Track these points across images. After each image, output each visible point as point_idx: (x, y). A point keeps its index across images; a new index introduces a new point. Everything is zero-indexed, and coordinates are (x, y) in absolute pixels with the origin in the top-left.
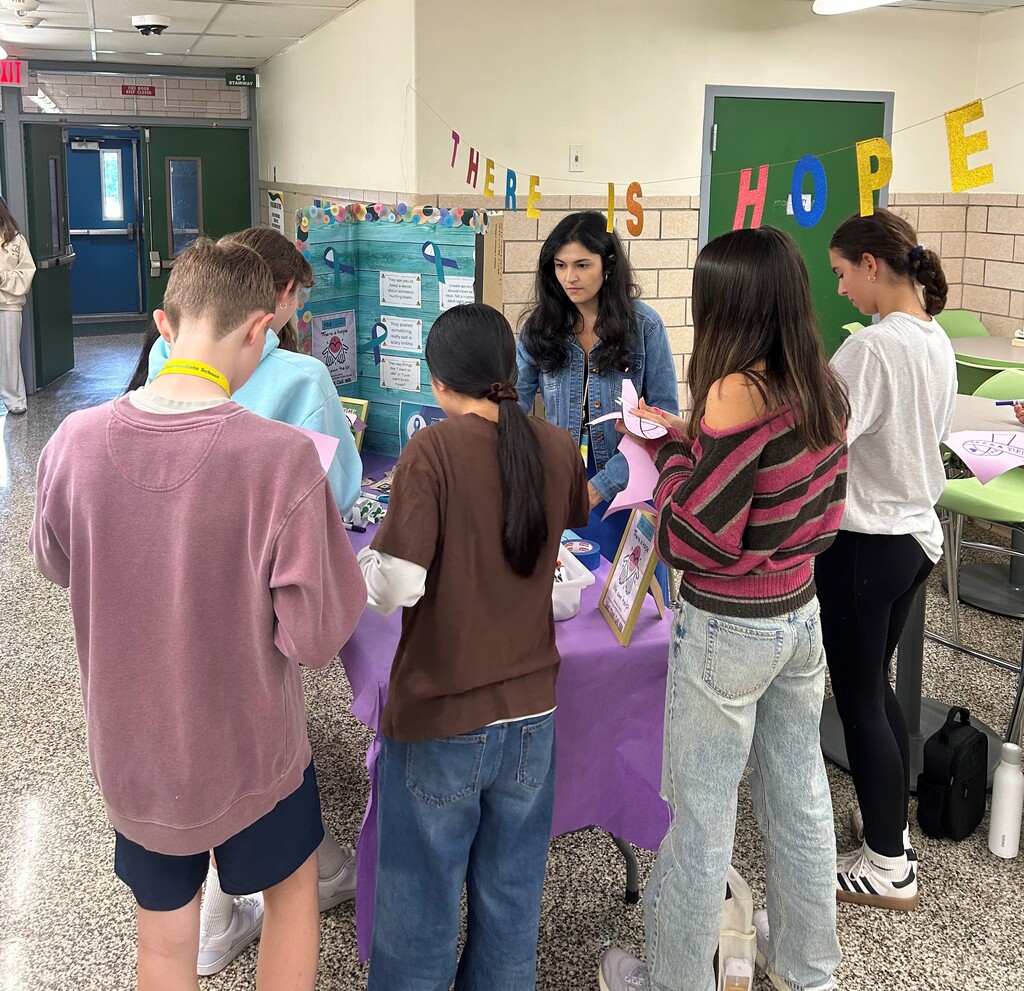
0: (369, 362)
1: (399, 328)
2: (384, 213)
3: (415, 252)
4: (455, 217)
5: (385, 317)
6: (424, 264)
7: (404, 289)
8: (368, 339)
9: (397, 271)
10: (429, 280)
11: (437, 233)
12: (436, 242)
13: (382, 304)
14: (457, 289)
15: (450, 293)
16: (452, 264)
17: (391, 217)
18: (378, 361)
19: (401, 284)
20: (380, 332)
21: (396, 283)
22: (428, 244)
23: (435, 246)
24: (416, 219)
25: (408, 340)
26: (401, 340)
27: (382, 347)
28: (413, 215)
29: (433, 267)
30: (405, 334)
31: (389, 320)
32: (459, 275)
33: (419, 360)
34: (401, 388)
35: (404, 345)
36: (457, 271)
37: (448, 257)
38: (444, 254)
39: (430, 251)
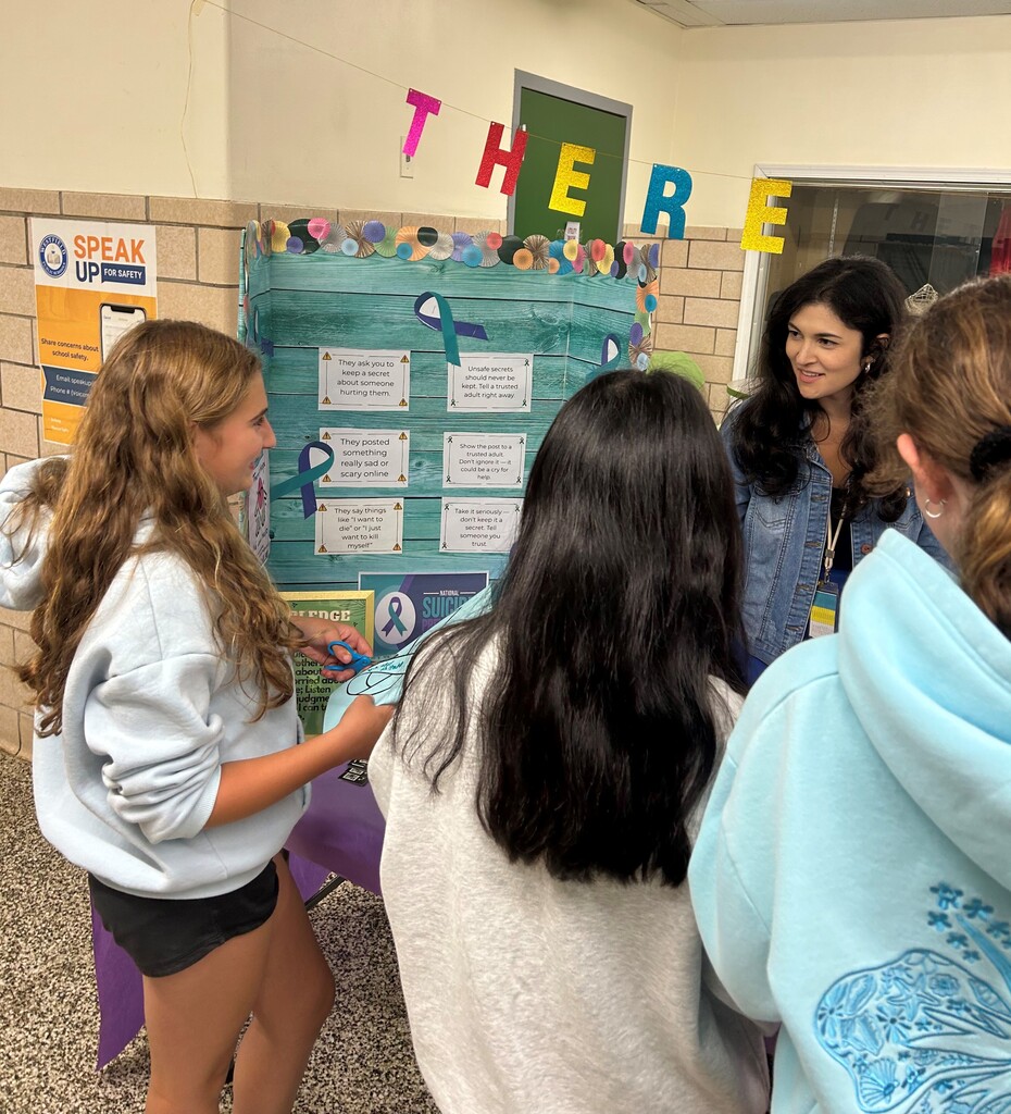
0: (290, 515)
1: (360, 448)
2: (332, 238)
3: (401, 312)
4: (486, 249)
5: (330, 430)
6: (417, 333)
7: (371, 379)
8: (289, 473)
9: (359, 346)
10: (426, 360)
11: (446, 278)
12: (443, 292)
13: (322, 407)
14: (484, 373)
15: (471, 382)
16: (476, 331)
17: (348, 246)
18: (310, 509)
19: (367, 369)
20: (317, 457)
21: (356, 368)
22: (427, 296)
23: (442, 301)
24: (404, 251)
25: (380, 469)
26: (364, 469)
27: (321, 483)
28: (397, 243)
29: (437, 339)
30: (372, 458)
31: (336, 437)
32: (488, 349)
33: (401, 501)
34: (360, 551)
35: (371, 478)
36: (484, 343)
37: (467, 320)
38: (460, 314)
39: (431, 309)
